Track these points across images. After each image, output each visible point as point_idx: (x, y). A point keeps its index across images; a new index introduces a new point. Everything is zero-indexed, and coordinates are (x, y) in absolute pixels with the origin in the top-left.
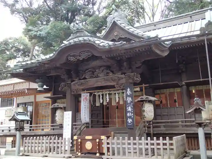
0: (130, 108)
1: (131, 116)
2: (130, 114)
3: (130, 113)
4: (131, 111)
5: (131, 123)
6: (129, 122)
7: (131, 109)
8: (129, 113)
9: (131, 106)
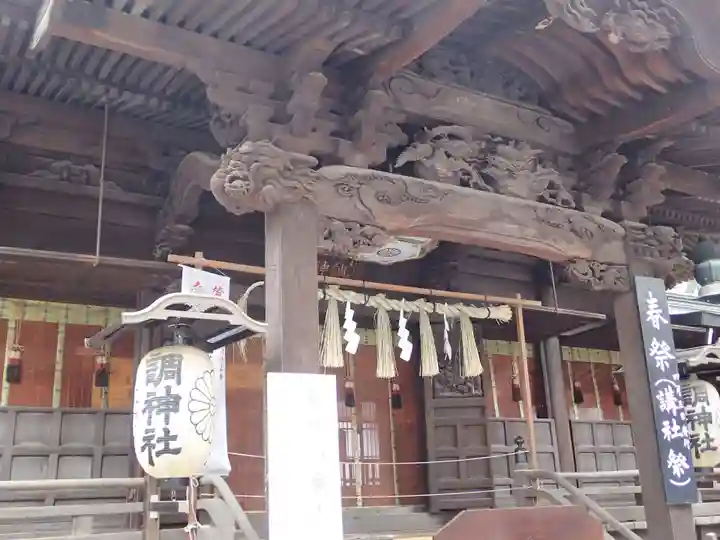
0: (670, 393)
1: (681, 440)
2: (676, 428)
3: (674, 421)
4: (679, 411)
5: (683, 478)
6: (677, 471)
7: (677, 404)
8: (671, 425)
9: (674, 389)
